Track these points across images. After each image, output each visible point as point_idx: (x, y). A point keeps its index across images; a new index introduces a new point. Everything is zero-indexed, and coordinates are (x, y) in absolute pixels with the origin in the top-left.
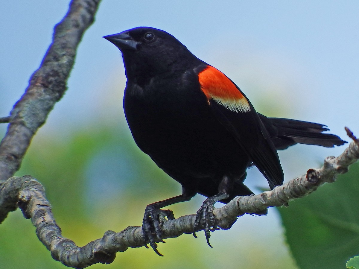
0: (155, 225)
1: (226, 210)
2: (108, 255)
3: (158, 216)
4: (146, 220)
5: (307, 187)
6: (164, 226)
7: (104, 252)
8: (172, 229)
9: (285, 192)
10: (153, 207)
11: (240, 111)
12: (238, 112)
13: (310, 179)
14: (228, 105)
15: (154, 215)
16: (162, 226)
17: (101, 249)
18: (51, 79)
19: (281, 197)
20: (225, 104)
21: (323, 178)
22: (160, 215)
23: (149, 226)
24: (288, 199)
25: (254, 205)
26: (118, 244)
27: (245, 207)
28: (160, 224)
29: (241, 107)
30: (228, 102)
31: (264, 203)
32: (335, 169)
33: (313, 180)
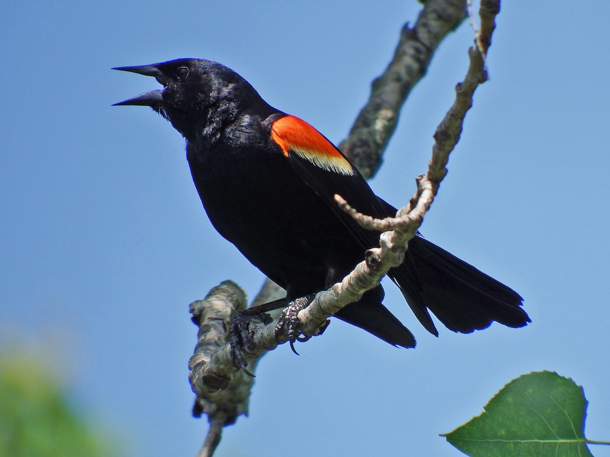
0: (243, 335)
1: (310, 311)
2: (219, 378)
3: (248, 324)
4: (232, 332)
5: (371, 274)
6: (254, 337)
7: (214, 375)
8: (261, 339)
9: (352, 282)
10: (241, 314)
11: (334, 171)
12: (330, 171)
13: (370, 263)
14: (316, 161)
15: (241, 323)
16: (252, 337)
17: (209, 372)
18: (358, 150)
19: (350, 289)
20: (311, 157)
21: (384, 261)
22: (251, 323)
23: (237, 339)
24: (358, 291)
25: (330, 302)
26: (221, 364)
27: (324, 305)
28: (250, 334)
29: (335, 166)
30: (314, 156)
31: (336, 298)
32: (389, 248)
33: (373, 265)
